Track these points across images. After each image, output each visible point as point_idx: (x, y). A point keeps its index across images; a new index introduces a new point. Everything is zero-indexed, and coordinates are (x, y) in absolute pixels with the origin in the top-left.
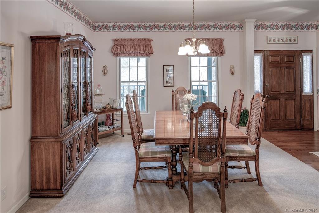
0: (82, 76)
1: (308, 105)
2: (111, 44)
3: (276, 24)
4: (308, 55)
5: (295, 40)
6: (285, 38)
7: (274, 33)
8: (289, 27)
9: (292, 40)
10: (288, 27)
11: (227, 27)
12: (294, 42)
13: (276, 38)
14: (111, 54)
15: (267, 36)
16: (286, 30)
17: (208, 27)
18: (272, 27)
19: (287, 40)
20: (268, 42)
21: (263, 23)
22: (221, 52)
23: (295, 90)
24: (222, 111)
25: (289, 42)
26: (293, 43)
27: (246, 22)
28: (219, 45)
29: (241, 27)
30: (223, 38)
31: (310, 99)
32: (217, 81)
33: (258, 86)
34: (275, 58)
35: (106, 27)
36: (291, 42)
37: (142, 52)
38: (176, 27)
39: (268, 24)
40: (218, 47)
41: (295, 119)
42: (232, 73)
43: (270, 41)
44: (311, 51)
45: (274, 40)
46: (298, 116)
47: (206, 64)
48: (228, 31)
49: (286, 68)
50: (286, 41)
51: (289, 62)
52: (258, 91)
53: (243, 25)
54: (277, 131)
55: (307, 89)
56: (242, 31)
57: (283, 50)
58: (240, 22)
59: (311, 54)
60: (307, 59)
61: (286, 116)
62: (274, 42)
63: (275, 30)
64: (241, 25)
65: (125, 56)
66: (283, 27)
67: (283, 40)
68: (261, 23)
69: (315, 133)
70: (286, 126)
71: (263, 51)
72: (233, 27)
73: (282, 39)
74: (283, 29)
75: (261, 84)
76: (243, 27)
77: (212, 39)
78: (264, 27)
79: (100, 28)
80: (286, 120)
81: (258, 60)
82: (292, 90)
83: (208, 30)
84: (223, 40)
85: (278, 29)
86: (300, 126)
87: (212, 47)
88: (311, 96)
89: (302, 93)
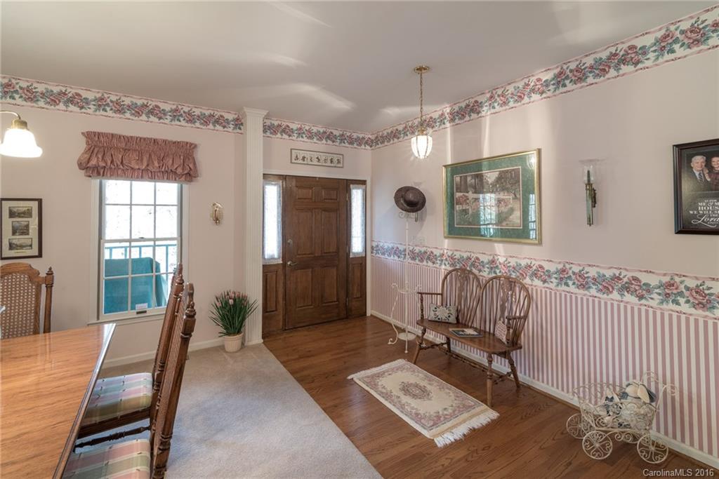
1: (358, 274)
3: (307, 128)
4: (359, 188)
5: (339, 162)
6: (322, 157)
7: (303, 144)
8: (330, 137)
9: (335, 160)
10: (328, 137)
11: (206, 120)
12: (339, 165)
13: (308, 155)
15: (291, 149)
16: (324, 141)
17: (155, 112)
18: (300, 132)
20: (293, 161)
21: (283, 123)
22: (186, 172)
23: (338, 248)
25: (329, 164)
26: (335, 167)
27: (247, 114)
28: (182, 157)
29: (238, 123)
30: (196, 143)
31: (361, 262)
32: (179, 238)
33: (272, 248)
34: (305, 191)
36: (332, 165)
38: (53, 99)
39: (294, 126)
40: (179, 162)
41: (338, 300)
42: (217, 220)
43: (297, 158)
44: (363, 182)
45: (304, 158)
46: (342, 294)
48: (209, 129)
49: (324, 210)
50: (325, 162)
51: (329, 199)
52: (274, 255)
53: (243, 121)
54: (307, 328)
55: (357, 246)
56: (241, 134)
57: (319, 178)
58: (236, 114)
59: (364, 186)
60: (357, 195)
61: (322, 297)
62: (304, 161)
63: (305, 139)
64: (237, 119)
66: (320, 136)
67: (319, 160)
68: (280, 123)
69: (368, 321)
70: (323, 316)
71: (283, 178)
72: (220, 121)
73: (317, 158)
74: (320, 139)
75: (279, 242)
76: (242, 124)
77: (165, 141)
78: (287, 131)
80: (324, 305)
81: (273, 194)
82: (333, 249)
83: (156, 120)
84: (193, 147)
85: (310, 138)
86: (345, 312)
87: (161, 159)
88: (362, 257)
89: (348, 254)
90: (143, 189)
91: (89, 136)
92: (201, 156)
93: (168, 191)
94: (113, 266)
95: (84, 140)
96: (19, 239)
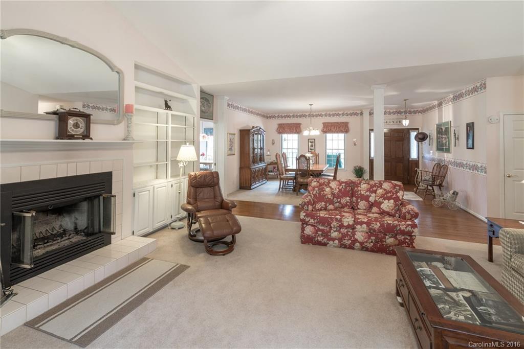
0: (259, 144)
2: (276, 126)
3: (388, 111)
4: (415, 132)
6: (395, 121)
10: (398, 113)
11: (351, 114)
12: (400, 123)
13: (388, 121)
14: (277, 133)
16: (396, 115)
17: (338, 115)
18: (385, 113)
19: (397, 122)
22: (346, 130)
23: (403, 156)
24: (308, 158)
28: (345, 126)
29: (362, 114)
30: (349, 121)
31: (416, 163)
34: (387, 134)
35: (274, 117)
37: (295, 131)
38: (316, 115)
40: (344, 128)
42: (355, 144)
44: (417, 129)
46: (406, 174)
47: (343, 138)
48: (353, 117)
51: (399, 137)
55: (414, 156)
56: (362, 116)
57: (394, 129)
59: (417, 131)
60: (412, 135)
65: (284, 134)
66: (394, 113)
72: (356, 114)
73: (393, 121)
77: (340, 122)
79: (270, 117)
80: (396, 177)
82: (401, 156)
83: (338, 117)
84: (347, 123)
87: (339, 128)
88: (417, 161)
89: (409, 159)
90: (335, 135)
91: (324, 123)
92: (350, 126)
93: (342, 136)
94: (329, 156)
95: (322, 125)
96: (311, 148)
